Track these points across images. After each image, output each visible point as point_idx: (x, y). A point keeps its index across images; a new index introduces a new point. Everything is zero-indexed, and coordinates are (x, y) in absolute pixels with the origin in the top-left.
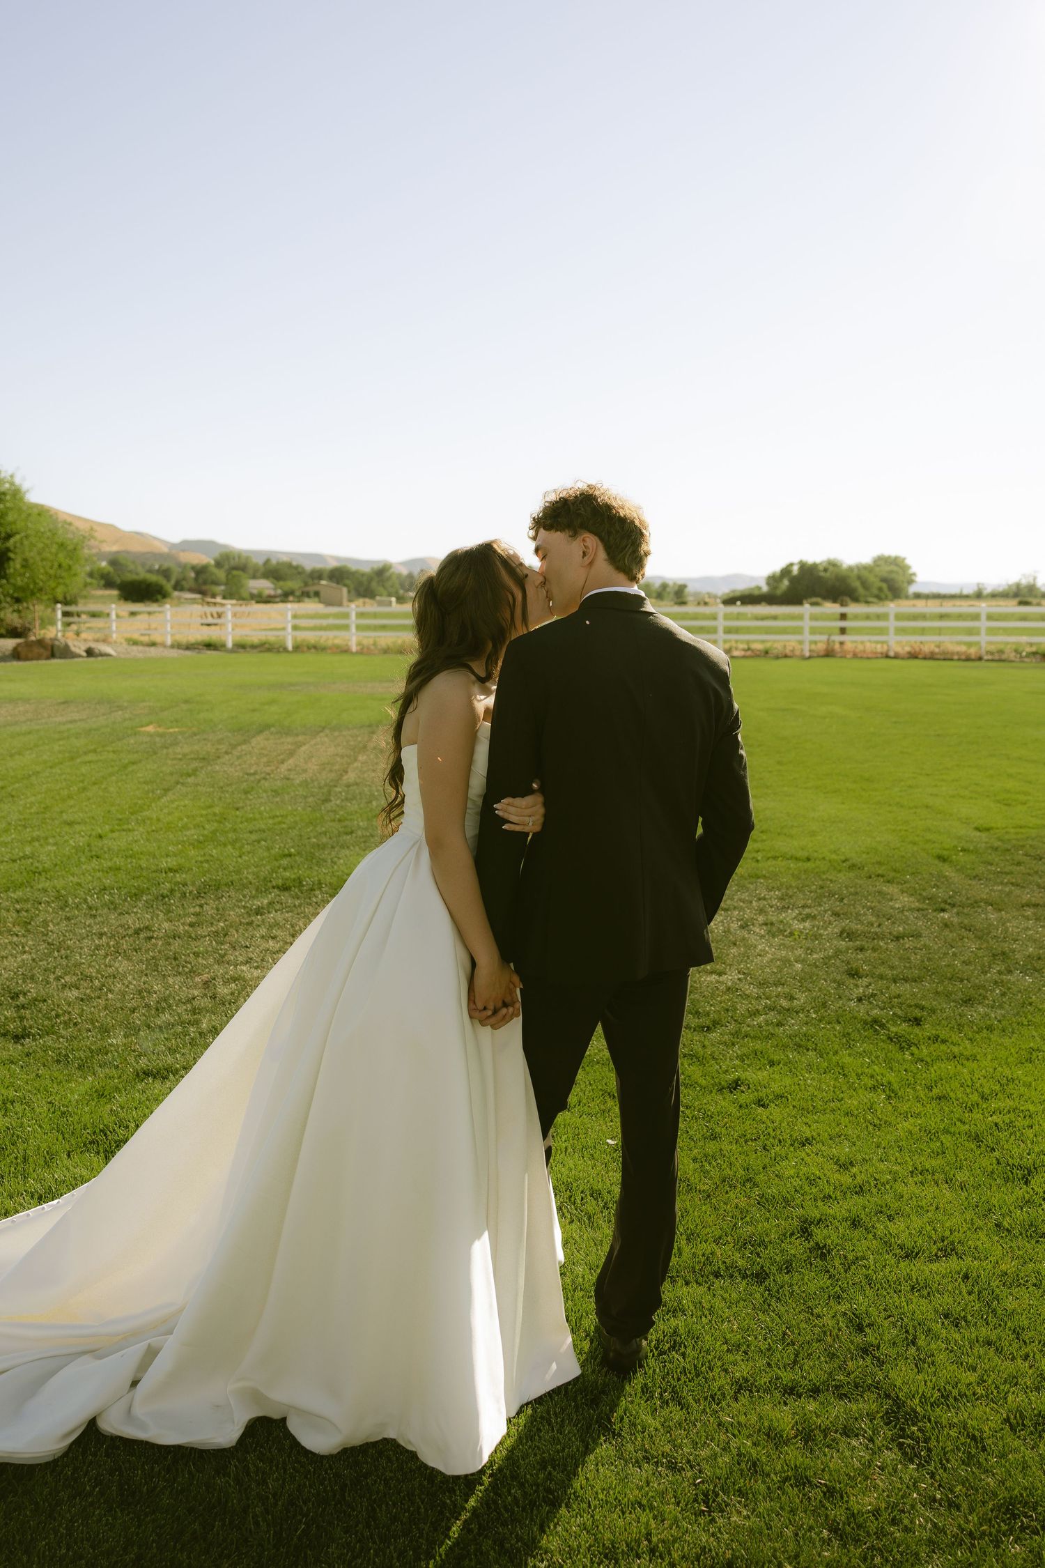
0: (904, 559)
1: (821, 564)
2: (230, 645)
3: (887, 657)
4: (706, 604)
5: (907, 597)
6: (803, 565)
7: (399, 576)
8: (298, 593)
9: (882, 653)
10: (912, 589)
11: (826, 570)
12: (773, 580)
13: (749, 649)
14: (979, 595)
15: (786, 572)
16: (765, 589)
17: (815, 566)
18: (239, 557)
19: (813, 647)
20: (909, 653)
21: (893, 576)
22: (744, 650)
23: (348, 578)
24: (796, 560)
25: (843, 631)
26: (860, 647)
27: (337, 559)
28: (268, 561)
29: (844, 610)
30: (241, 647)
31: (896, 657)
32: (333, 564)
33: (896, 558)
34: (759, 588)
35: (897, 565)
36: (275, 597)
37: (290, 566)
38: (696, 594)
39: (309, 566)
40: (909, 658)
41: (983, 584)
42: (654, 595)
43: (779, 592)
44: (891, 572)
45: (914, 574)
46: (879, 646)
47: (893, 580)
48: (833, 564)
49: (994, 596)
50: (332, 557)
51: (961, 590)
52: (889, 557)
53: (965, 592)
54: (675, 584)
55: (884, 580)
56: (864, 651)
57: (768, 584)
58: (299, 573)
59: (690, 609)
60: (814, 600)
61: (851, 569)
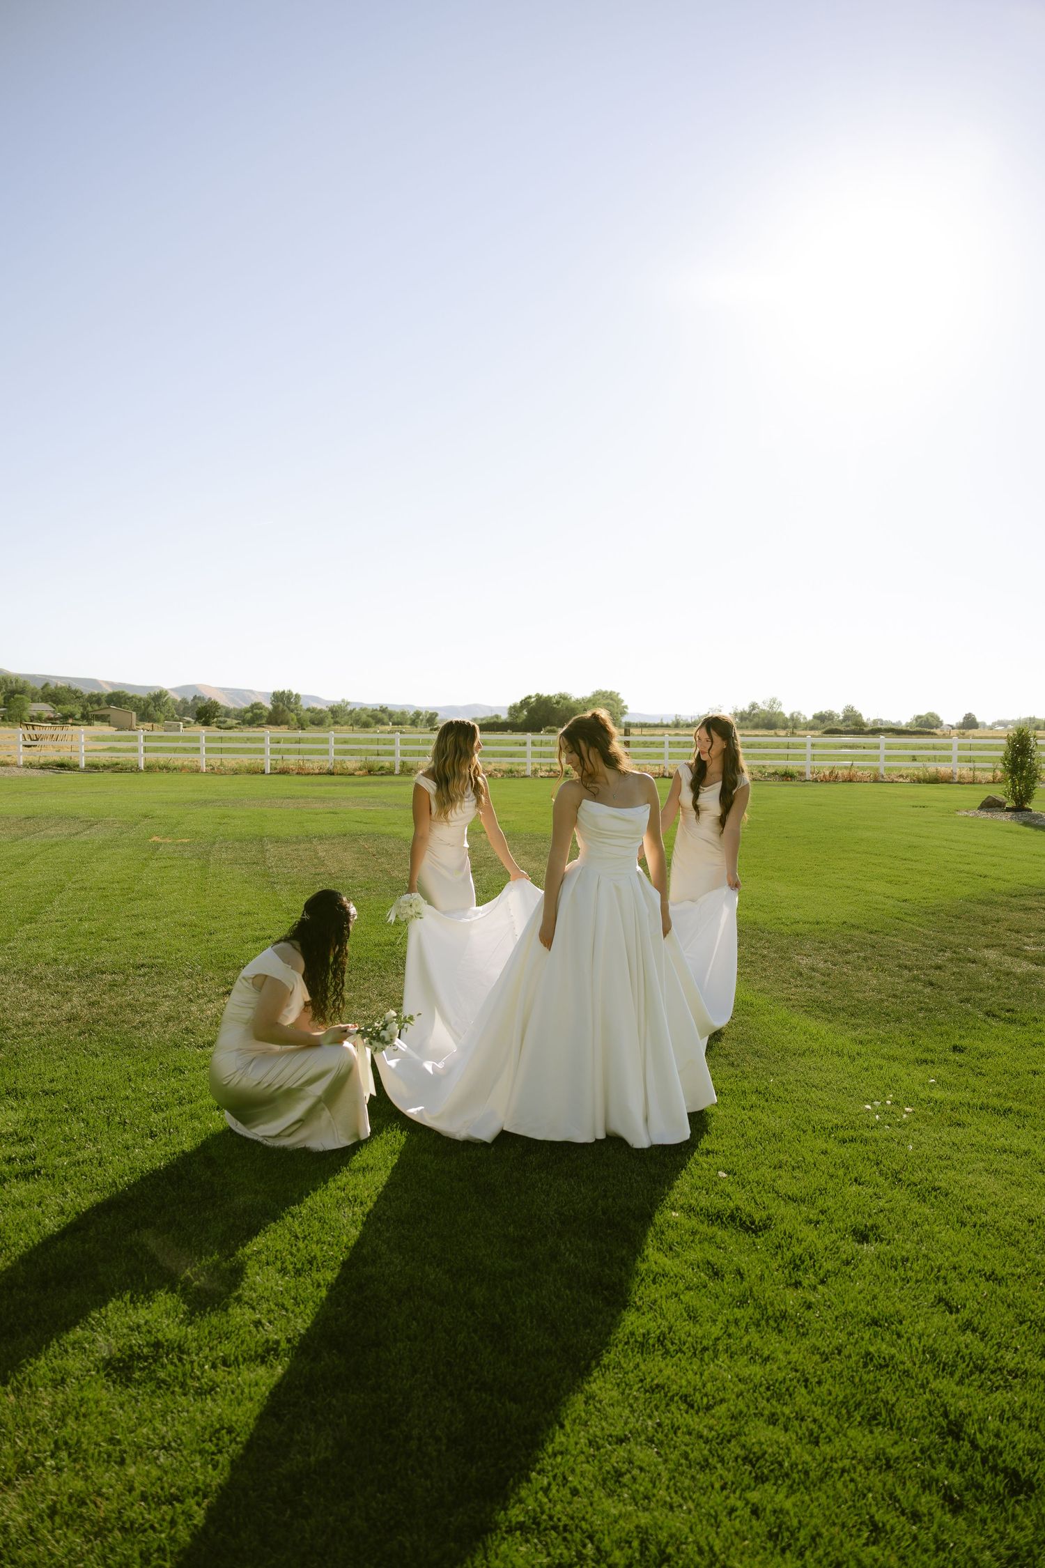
0: (618, 694)
1: (554, 697)
2: (83, 765)
6: (539, 697)
7: (174, 701)
8: (78, 716)
11: (558, 703)
12: (514, 710)
13: (551, 770)
14: (677, 725)
15: (525, 703)
16: (504, 716)
17: (549, 699)
18: (17, 681)
22: (547, 771)
23: (125, 703)
24: (533, 694)
27: (112, 684)
28: (47, 685)
30: (93, 768)
32: (110, 690)
33: (611, 693)
34: (497, 717)
35: (612, 699)
36: (56, 719)
37: (69, 690)
39: (87, 691)
41: (681, 716)
42: (409, 722)
43: (519, 721)
44: (610, 705)
45: (626, 707)
48: (563, 697)
50: (107, 683)
51: (662, 721)
52: (606, 692)
53: (665, 722)
57: (510, 714)
58: (77, 697)
60: (548, 728)
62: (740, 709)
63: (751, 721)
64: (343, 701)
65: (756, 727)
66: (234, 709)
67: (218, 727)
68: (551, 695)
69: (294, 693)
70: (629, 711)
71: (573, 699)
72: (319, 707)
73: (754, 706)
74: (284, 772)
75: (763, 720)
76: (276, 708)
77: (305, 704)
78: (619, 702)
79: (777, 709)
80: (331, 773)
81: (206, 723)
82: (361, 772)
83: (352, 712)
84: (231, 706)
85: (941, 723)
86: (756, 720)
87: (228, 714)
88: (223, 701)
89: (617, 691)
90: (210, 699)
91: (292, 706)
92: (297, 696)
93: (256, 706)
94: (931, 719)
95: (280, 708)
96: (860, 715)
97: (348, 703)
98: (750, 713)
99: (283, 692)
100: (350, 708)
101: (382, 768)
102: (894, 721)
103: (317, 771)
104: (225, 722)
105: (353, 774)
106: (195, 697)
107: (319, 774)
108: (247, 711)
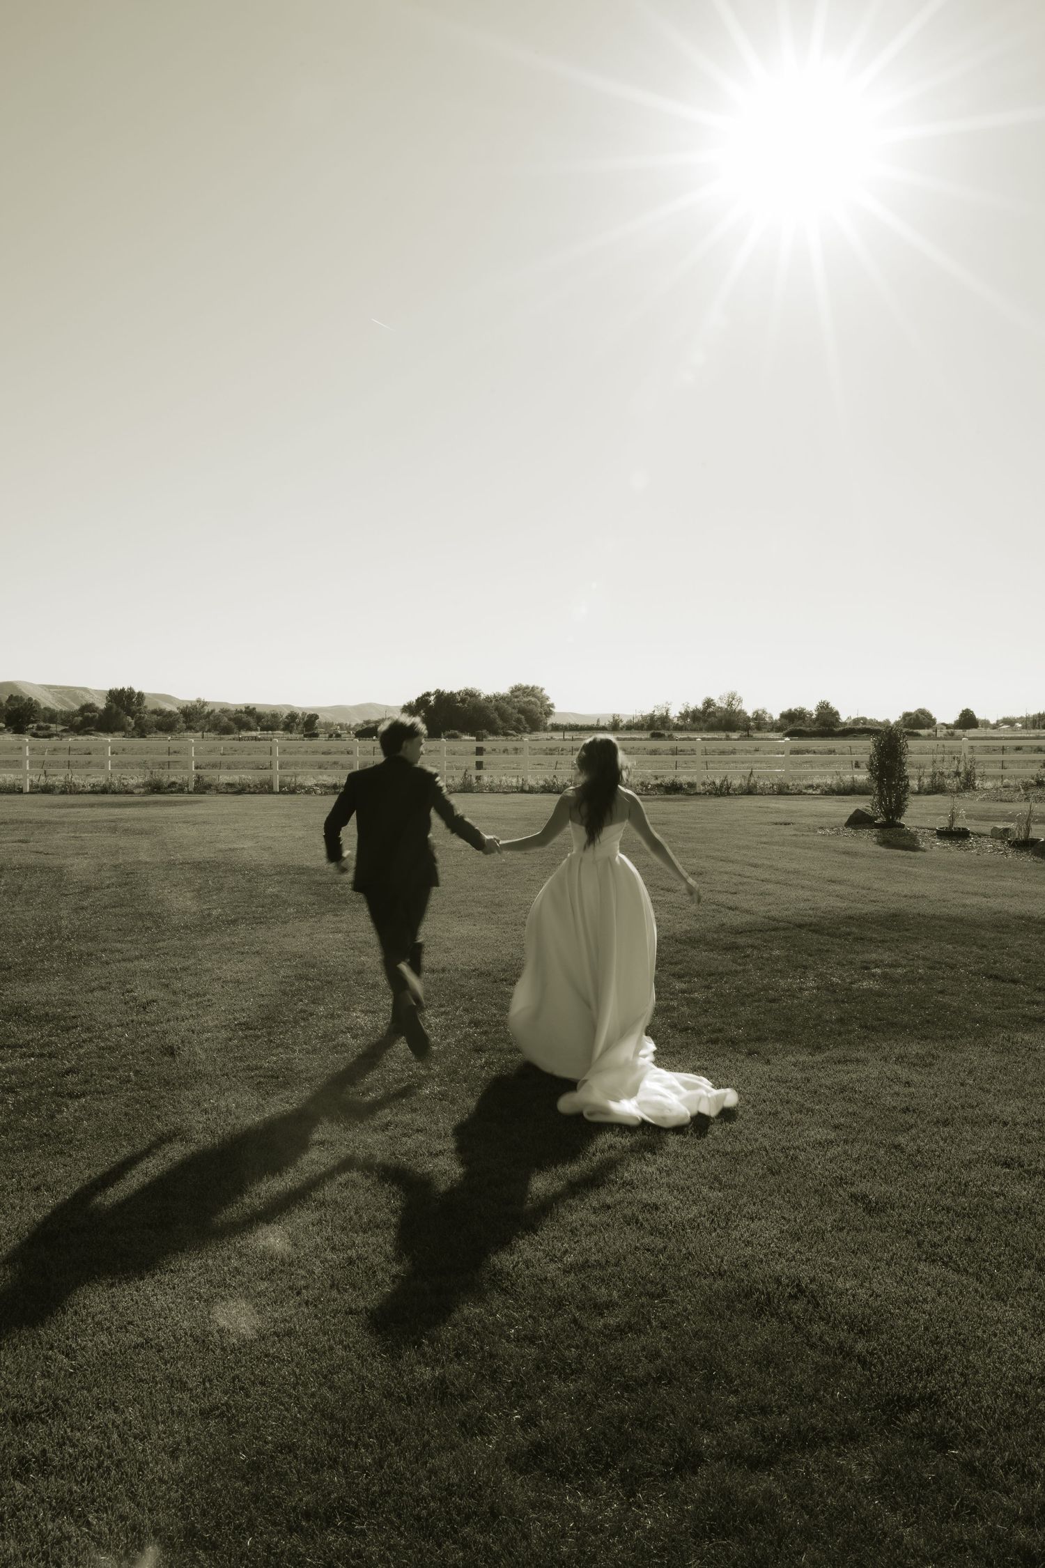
0: (542, 690)
1: (459, 694)
3: (523, 791)
4: (338, 736)
5: (545, 730)
6: (439, 695)
9: (517, 788)
10: (551, 721)
11: (463, 701)
14: (615, 726)
15: (423, 700)
17: (452, 696)
19: (450, 781)
20: (543, 787)
21: (532, 706)
24: (432, 690)
25: (479, 765)
26: (497, 781)
29: (480, 744)
31: (531, 791)
33: (534, 689)
35: (534, 696)
38: (328, 725)
40: (542, 792)
41: (619, 716)
44: (529, 703)
45: (552, 706)
46: (514, 780)
47: (531, 711)
48: (470, 695)
49: (629, 728)
51: (598, 721)
52: (527, 688)
53: (602, 724)
54: (304, 714)
55: (522, 711)
56: (500, 786)
59: (321, 742)
60: (451, 733)
61: (488, 699)
62: (692, 707)
63: (705, 721)
64: (198, 701)
65: (712, 728)
66: (61, 712)
67: (35, 735)
68: (455, 691)
69: (137, 691)
70: (555, 710)
71: (483, 696)
72: (168, 707)
73: (709, 703)
74: (47, 790)
75: (720, 721)
76: (108, 709)
77: (150, 705)
78: (543, 699)
79: (737, 707)
80: (104, 791)
81: (19, 730)
82: (142, 790)
83: (209, 714)
84: (58, 707)
85: (934, 721)
86: (712, 720)
87: (52, 716)
88: (47, 701)
89: (541, 686)
90: (30, 699)
91: (133, 708)
92: (141, 695)
93: (88, 708)
94: (921, 717)
95: (114, 710)
96: (837, 713)
97: (205, 704)
98: (704, 712)
99: (123, 690)
100: (207, 709)
101: (174, 783)
102: (881, 719)
103: (89, 788)
104: (48, 728)
105: (132, 793)
106: (11, 697)
107: (90, 793)
108: (74, 714)
